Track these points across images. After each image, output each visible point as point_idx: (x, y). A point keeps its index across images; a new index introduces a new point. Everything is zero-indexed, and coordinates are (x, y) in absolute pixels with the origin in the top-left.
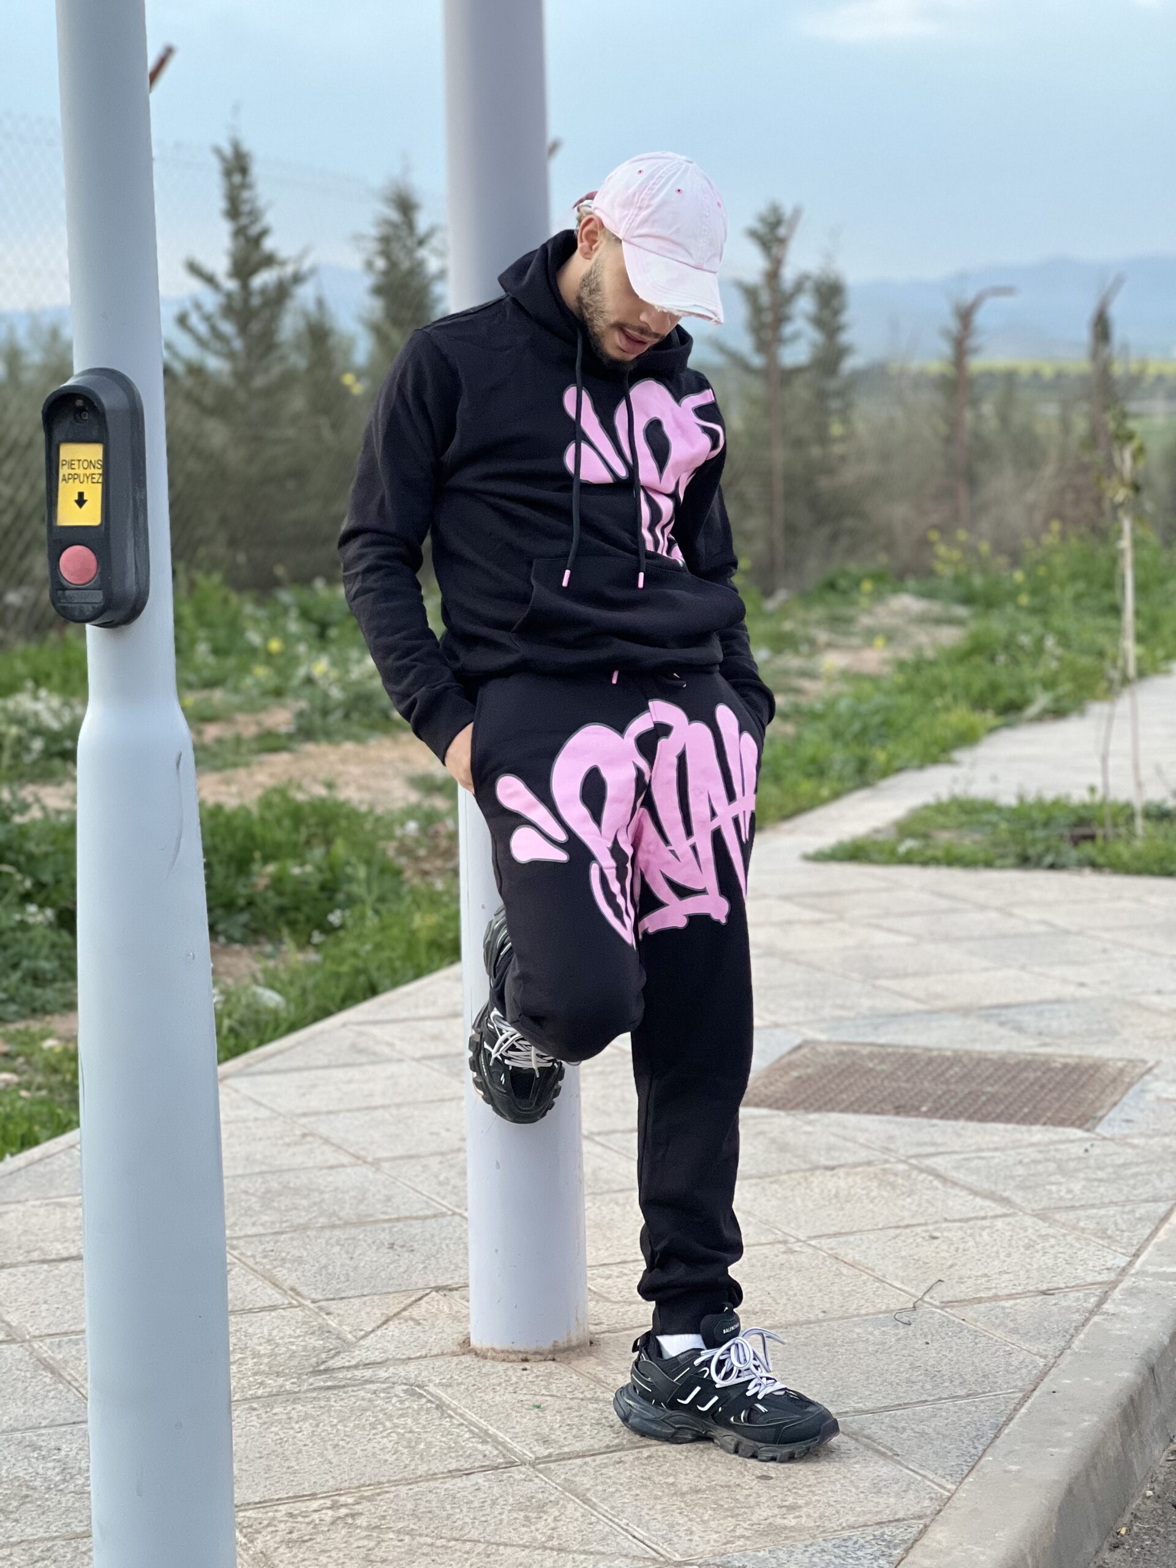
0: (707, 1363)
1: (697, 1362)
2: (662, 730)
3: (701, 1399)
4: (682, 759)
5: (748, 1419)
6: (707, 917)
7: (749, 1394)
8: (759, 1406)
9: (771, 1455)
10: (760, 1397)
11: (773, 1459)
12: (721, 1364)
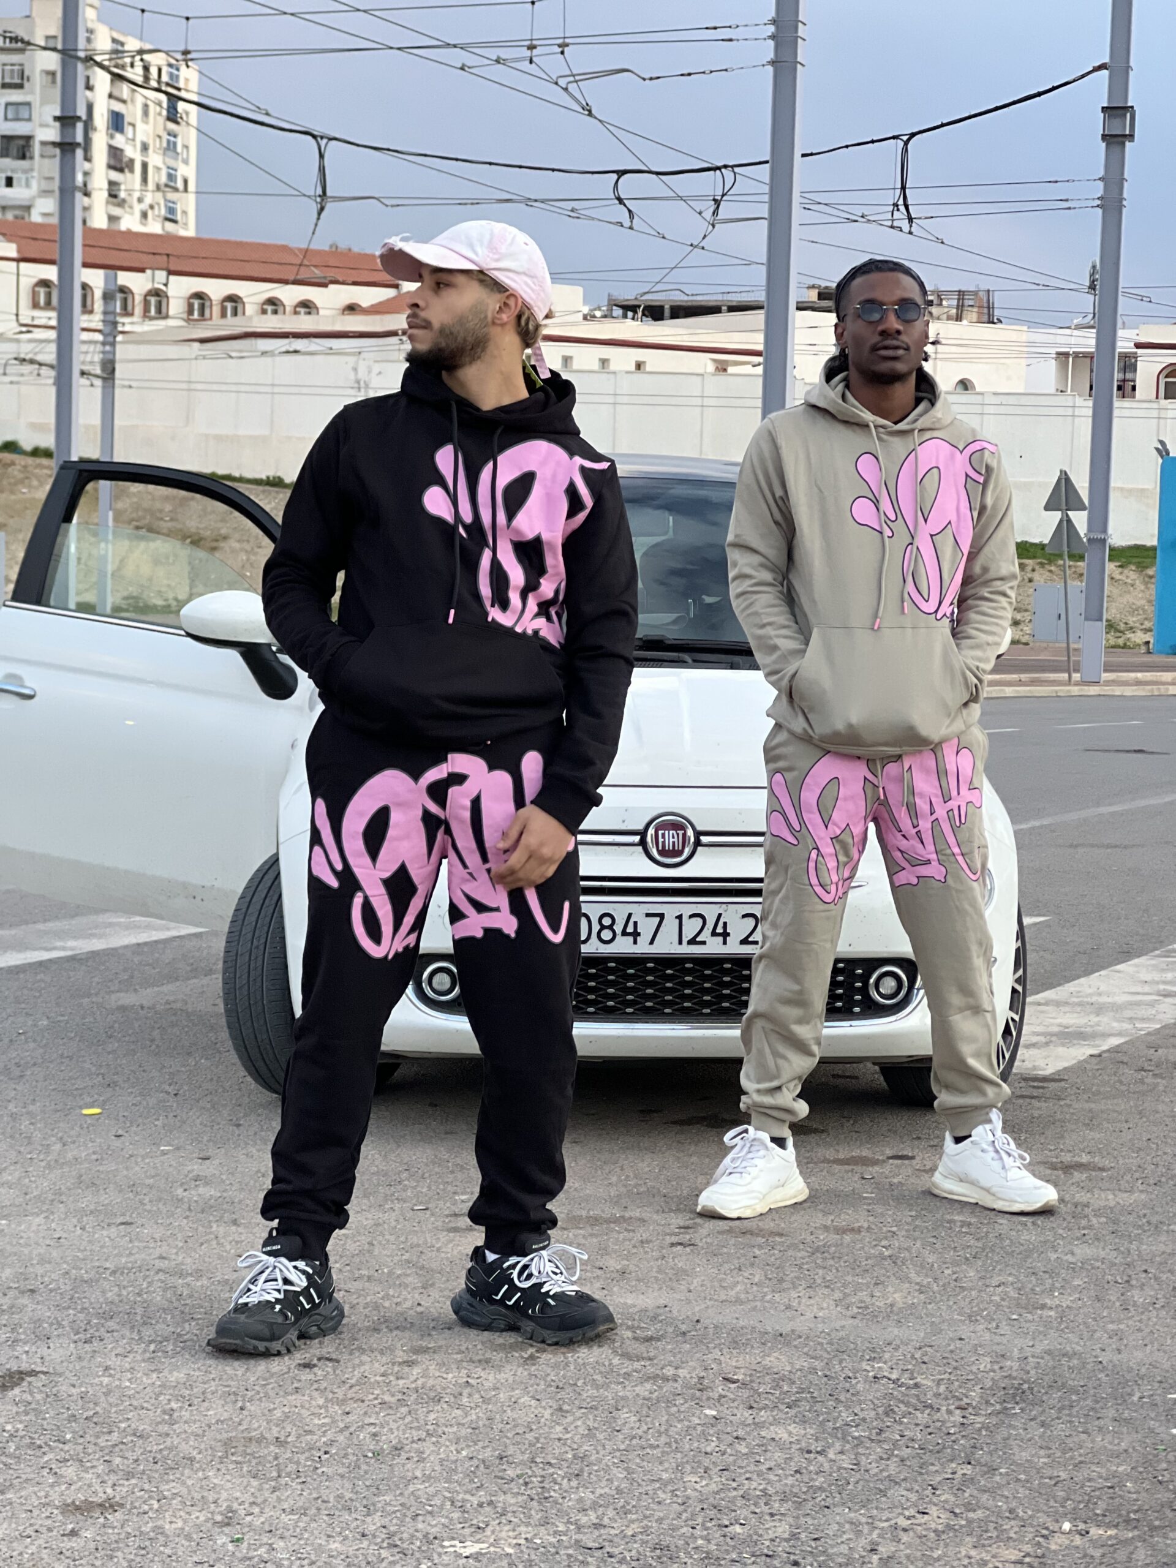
0: (514, 1266)
1: (505, 1265)
2: (458, 779)
3: (508, 1295)
4: (476, 803)
5: (541, 1310)
6: (499, 932)
7: (543, 1290)
8: (550, 1300)
9: (555, 1340)
10: (551, 1293)
11: (556, 1344)
12: (525, 1267)
